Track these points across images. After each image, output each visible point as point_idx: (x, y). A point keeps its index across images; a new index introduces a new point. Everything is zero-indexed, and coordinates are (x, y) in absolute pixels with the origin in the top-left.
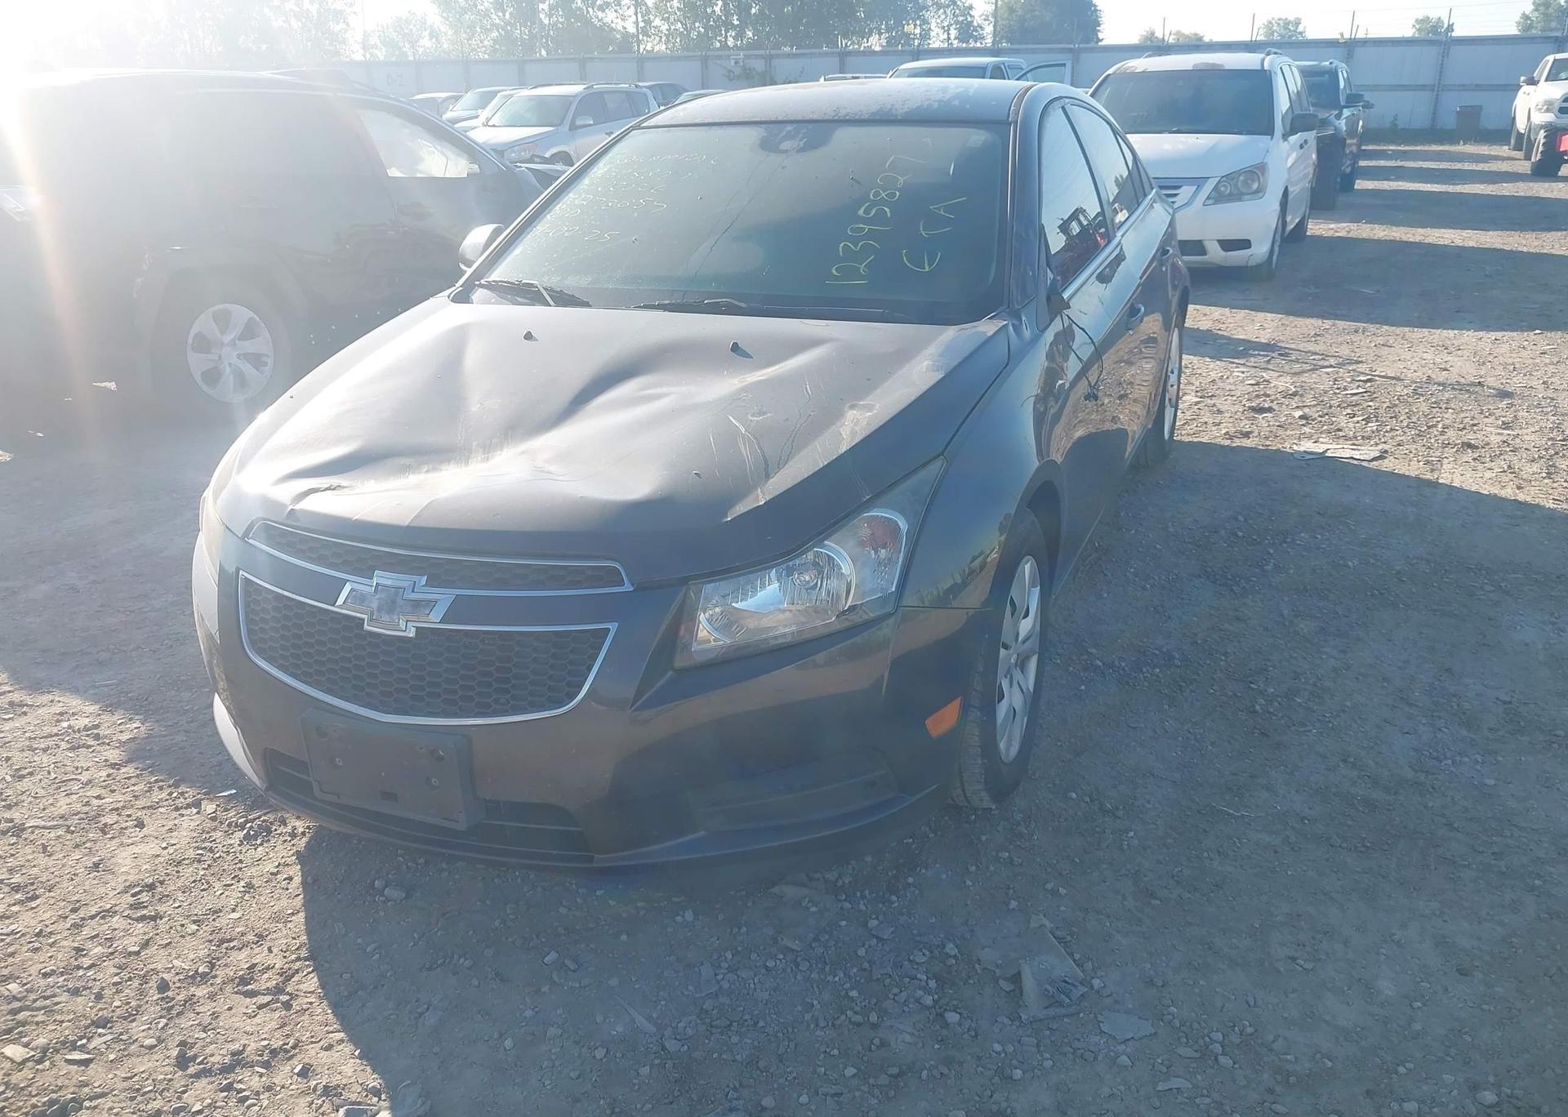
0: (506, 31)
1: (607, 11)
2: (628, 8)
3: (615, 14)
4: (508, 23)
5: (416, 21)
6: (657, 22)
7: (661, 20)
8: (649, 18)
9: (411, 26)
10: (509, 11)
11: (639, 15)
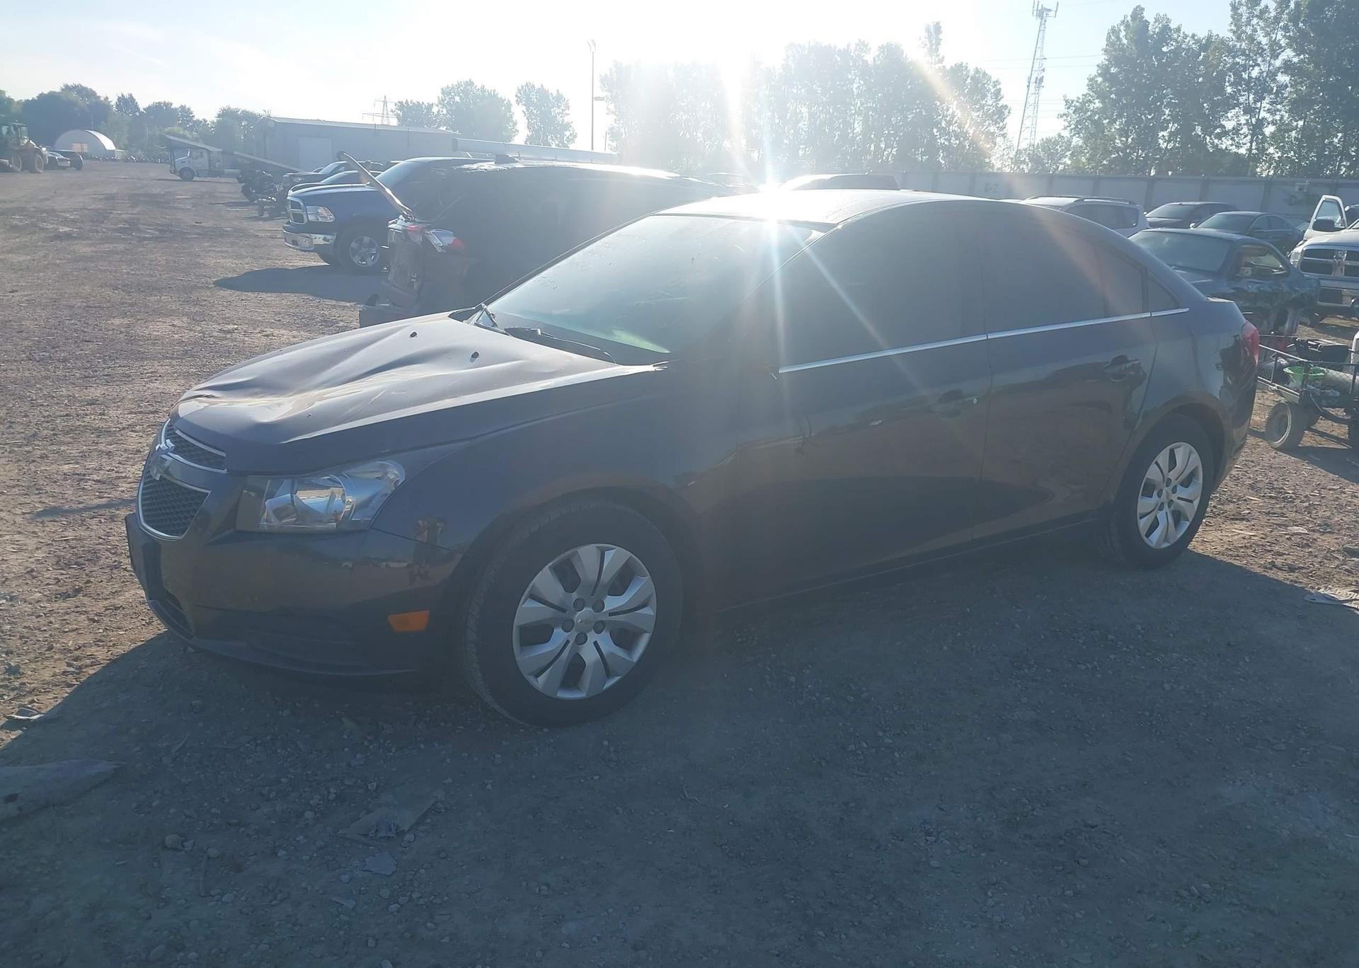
0: (1125, 153)
1: (1223, 139)
2: (1246, 136)
3: (1230, 142)
4: (1128, 147)
5: (1063, 143)
6: (1271, 150)
7: (1276, 148)
8: (1263, 147)
9: (1058, 147)
10: (1132, 137)
11: (1254, 144)
